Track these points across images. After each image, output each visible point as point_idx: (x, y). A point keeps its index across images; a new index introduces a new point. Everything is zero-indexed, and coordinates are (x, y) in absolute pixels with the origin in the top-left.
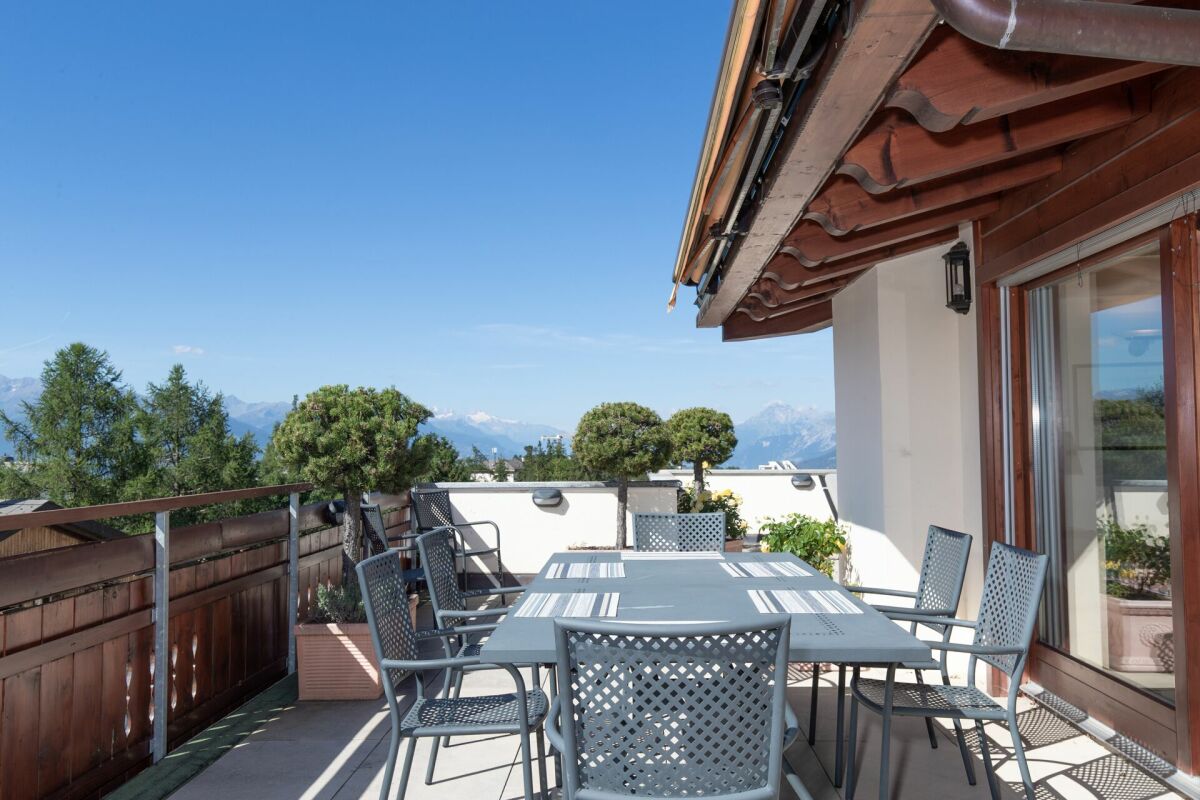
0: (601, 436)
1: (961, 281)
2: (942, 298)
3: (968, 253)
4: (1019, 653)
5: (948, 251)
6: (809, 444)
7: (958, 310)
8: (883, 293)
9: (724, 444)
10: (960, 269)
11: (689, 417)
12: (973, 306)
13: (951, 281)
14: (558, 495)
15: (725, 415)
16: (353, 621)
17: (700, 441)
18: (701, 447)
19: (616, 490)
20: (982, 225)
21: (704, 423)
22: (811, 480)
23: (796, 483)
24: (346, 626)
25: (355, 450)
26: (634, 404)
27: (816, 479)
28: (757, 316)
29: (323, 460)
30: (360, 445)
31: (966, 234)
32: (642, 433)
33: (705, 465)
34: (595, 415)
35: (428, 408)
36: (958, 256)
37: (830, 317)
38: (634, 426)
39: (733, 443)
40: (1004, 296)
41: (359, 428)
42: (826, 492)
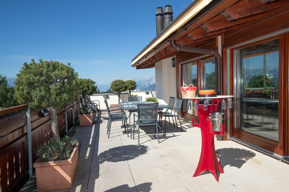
0: (116, 86)
1: (174, 63)
2: (172, 65)
3: (175, 59)
4: (180, 109)
5: (172, 58)
6: (143, 86)
7: (174, 67)
8: (163, 64)
9: (134, 86)
10: (174, 61)
11: (128, 82)
12: (176, 66)
13: (173, 63)
14: (108, 96)
15: (134, 81)
16: (88, 114)
17: (130, 86)
18: (131, 87)
19: (118, 95)
20: (177, 56)
21: (131, 83)
22: (148, 92)
23: (146, 93)
24: (87, 115)
25: (86, 88)
26: (121, 80)
27: (150, 93)
28: (143, 66)
29: (81, 90)
30: (87, 88)
31: (175, 56)
32: (123, 85)
33: (131, 90)
34: (115, 82)
35: (95, 82)
36: (173, 59)
37: (155, 66)
38: (121, 84)
39: (136, 86)
40: (180, 65)
41: (86, 85)
42: (152, 94)
